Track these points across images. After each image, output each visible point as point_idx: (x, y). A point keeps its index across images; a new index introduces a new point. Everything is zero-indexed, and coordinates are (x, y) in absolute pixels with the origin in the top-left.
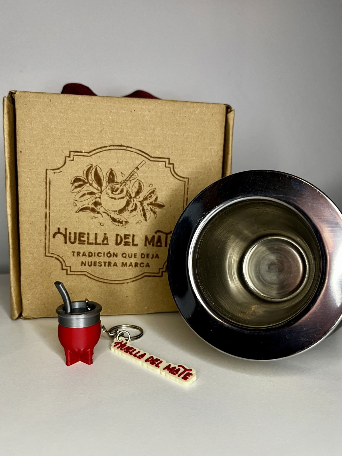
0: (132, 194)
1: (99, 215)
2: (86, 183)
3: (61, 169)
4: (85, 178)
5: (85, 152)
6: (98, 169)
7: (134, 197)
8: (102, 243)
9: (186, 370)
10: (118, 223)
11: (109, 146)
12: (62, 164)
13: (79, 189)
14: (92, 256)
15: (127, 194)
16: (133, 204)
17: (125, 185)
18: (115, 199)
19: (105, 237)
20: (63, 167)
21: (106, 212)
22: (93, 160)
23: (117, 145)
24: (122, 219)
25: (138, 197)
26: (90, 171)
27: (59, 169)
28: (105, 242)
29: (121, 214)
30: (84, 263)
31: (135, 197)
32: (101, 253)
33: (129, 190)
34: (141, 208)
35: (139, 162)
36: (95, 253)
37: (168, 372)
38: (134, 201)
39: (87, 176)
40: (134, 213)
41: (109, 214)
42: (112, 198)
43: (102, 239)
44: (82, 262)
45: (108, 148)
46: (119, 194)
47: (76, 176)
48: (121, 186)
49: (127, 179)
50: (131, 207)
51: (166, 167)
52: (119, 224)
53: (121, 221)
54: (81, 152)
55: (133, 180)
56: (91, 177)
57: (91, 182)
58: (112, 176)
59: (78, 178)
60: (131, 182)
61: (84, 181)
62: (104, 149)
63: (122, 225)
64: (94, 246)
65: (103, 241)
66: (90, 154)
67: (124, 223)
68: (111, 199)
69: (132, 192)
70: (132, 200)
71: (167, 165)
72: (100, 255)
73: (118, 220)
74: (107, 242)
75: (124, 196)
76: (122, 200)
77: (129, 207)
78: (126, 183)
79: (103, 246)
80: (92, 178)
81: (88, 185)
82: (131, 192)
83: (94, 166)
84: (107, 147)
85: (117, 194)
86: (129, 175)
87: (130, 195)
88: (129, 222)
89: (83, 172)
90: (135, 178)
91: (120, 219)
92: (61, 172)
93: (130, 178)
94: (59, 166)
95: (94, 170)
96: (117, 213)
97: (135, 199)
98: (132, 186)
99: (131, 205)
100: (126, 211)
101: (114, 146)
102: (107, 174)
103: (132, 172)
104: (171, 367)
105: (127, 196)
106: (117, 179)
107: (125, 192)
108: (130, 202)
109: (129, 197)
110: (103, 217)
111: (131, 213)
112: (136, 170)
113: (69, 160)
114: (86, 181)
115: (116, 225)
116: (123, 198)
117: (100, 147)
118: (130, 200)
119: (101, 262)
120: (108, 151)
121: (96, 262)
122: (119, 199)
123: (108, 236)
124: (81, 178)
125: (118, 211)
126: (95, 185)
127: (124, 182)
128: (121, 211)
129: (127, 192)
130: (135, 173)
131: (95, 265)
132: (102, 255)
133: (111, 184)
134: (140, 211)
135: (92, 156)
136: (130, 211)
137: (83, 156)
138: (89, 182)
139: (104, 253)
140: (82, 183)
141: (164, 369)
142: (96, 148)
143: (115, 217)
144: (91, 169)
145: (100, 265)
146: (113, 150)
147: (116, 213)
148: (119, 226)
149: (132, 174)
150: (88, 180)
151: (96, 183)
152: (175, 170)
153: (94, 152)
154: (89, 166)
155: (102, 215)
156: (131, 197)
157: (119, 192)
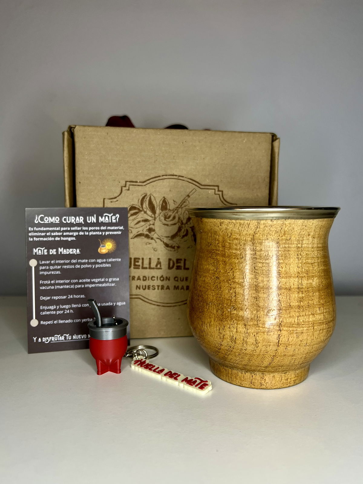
0: (183, 221)
1: (153, 241)
2: (141, 211)
3: (117, 199)
4: (140, 206)
5: (140, 182)
6: (152, 197)
7: (185, 223)
8: (155, 267)
9: (202, 381)
10: (170, 248)
11: (163, 176)
12: (119, 194)
13: (134, 217)
14: (146, 280)
15: (178, 220)
16: (185, 230)
17: (177, 212)
18: (167, 225)
19: (158, 262)
20: (120, 197)
21: (159, 238)
22: (148, 189)
23: (169, 174)
24: (175, 244)
25: (189, 223)
26: (145, 200)
27: (115, 198)
28: (159, 266)
29: (173, 240)
30: (139, 286)
31: (187, 223)
32: (154, 277)
33: (180, 217)
34: (192, 233)
35: (191, 190)
36: (149, 277)
37: (186, 383)
38: (185, 227)
39: (142, 204)
40: (186, 238)
41: (162, 240)
42: (165, 224)
43: (155, 264)
44: (137, 286)
45: (161, 178)
46: (171, 220)
47: (131, 204)
48: (173, 213)
49: (179, 206)
50: (183, 233)
51: (215, 194)
52: (172, 249)
53: (173, 246)
54: (136, 182)
55: (185, 207)
56: (146, 205)
57: (145, 210)
58: (165, 204)
59: (133, 207)
60: (183, 209)
61: (139, 209)
62: (157, 179)
63: (174, 250)
64: (148, 270)
65: (157, 266)
66: (145, 184)
67: (176, 248)
68: (164, 226)
69: (184, 219)
70: (183, 226)
71: (217, 192)
72: (153, 279)
73: (170, 245)
74: (160, 266)
75: (176, 222)
76: (174, 226)
77: (180, 233)
78: (177, 210)
79: (157, 270)
80: (146, 207)
81: (143, 213)
82: (182, 219)
83: (148, 195)
84: (160, 176)
85: (169, 221)
86: (181, 203)
87: (182, 221)
88: (180, 247)
89: (138, 200)
90: (186, 206)
91: (172, 245)
92: (117, 201)
93: (181, 205)
94: (116, 195)
95: (148, 199)
96: (170, 239)
97: (186, 225)
98: (184, 213)
99: (183, 230)
100: (178, 236)
101: (166, 175)
102: (160, 202)
103: (183, 200)
104: (188, 379)
105: (179, 222)
106: (169, 206)
107: (177, 219)
108: (181, 228)
109: (180, 223)
110: (156, 242)
111: (182, 238)
112: (187, 198)
113: (125, 190)
114: (141, 209)
115: (169, 250)
116: (175, 224)
117: (154, 176)
118: (182, 226)
119: (155, 286)
120: (161, 180)
121: (150, 286)
122: (172, 226)
123: (161, 260)
124: (136, 206)
125: (170, 237)
126: (149, 213)
127: (176, 210)
128: (173, 237)
129: (179, 218)
130: (187, 201)
131: (149, 288)
132: (156, 278)
133: (164, 211)
134: (191, 237)
135: (146, 185)
136: (182, 237)
137: (138, 185)
138: (143, 210)
139: (157, 277)
140: (137, 211)
141: (183, 381)
142: (150, 178)
143: (167, 243)
144: (146, 198)
145: (153, 288)
146: (166, 180)
147: (168, 238)
148: (171, 251)
149: (184, 202)
150: (142, 208)
151: (149, 211)
152: (224, 196)
153: (148, 182)
154: (144, 195)
155: (155, 241)
156: (182, 223)
157: (171, 218)
